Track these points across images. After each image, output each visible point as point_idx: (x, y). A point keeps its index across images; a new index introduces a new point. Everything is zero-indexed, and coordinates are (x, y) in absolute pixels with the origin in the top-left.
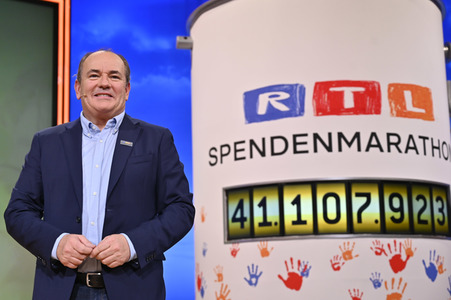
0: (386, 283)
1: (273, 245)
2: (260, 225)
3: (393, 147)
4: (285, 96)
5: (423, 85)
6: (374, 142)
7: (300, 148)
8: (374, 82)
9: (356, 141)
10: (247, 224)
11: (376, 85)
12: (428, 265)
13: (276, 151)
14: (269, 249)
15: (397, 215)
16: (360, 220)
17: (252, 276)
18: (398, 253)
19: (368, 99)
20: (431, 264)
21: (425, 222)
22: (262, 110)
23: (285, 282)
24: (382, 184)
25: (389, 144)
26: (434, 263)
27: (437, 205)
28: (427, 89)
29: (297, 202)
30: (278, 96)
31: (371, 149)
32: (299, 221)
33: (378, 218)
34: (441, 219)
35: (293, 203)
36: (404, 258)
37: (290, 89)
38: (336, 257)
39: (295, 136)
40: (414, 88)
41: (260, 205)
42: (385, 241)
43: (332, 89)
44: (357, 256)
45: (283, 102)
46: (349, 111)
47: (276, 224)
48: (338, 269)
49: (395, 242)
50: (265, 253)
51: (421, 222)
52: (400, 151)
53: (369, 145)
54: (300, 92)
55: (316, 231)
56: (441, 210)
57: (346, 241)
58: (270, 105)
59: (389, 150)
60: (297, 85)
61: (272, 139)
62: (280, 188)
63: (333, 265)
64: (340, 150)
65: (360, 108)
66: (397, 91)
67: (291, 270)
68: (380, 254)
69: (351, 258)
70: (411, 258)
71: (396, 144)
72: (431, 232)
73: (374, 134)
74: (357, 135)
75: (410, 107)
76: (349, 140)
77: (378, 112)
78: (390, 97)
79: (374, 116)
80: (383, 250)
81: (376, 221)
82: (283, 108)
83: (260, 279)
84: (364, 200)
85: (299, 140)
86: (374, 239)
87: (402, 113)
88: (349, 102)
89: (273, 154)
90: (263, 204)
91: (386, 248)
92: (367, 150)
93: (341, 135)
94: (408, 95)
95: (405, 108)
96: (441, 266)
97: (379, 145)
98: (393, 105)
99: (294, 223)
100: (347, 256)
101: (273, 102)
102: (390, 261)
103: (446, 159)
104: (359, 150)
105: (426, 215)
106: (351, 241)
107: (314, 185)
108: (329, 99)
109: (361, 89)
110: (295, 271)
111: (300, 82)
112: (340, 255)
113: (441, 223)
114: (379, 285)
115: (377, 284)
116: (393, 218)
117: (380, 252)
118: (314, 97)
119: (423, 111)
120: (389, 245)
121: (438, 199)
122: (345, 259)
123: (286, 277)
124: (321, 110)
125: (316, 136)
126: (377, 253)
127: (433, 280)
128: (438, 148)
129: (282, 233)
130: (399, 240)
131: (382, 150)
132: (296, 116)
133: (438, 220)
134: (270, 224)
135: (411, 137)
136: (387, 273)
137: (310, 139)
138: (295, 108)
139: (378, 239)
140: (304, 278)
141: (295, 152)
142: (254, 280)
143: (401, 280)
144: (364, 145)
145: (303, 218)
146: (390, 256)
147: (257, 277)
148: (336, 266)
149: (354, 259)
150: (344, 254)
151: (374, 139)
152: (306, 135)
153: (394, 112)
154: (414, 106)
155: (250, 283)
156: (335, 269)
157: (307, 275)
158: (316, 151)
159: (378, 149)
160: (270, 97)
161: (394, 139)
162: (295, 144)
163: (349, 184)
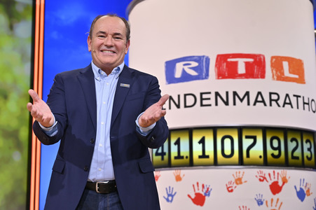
0: (267, 202)
1: (185, 172)
2: (176, 158)
3: (274, 103)
4: (195, 64)
5: (297, 57)
6: (260, 99)
7: (205, 102)
8: (260, 55)
9: (246, 98)
10: (166, 157)
11: (262, 57)
12: (298, 190)
13: (187, 105)
14: (181, 176)
15: (276, 153)
16: (248, 155)
17: (169, 195)
18: (276, 180)
19: (256, 67)
20: (301, 188)
21: (297, 158)
22: (178, 74)
23: (192, 199)
24: (265, 130)
25: (271, 100)
26: (303, 188)
27: (306, 146)
28: (301, 61)
29: (202, 141)
30: (189, 64)
31: (257, 104)
32: (204, 156)
33: (262, 154)
34: (309, 156)
35: (200, 143)
36: (280, 184)
37: (198, 59)
38: (230, 183)
39: (202, 94)
40: (290, 60)
41: (175, 144)
42: (267, 171)
43: (229, 60)
44: (246, 182)
45: (193, 69)
46: (241, 76)
47: (187, 157)
48: (232, 191)
49: (274, 172)
50: (178, 178)
51: (293, 157)
52: (279, 106)
53: (256, 101)
54: (206, 61)
55: (216, 163)
56: (309, 150)
57: (238, 171)
58: (184, 71)
59: (271, 105)
60: (204, 56)
61: (185, 95)
62: (190, 131)
63: (228, 188)
64: (235, 104)
65: (250, 74)
66: (277, 62)
67: (197, 191)
68: (263, 181)
69: (241, 183)
70: (286, 184)
71: (276, 101)
72: (302, 165)
73: (259, 93)
74: (247, 94)
75: (287, 74)
76: (241, 97)
77: (263, 77)
78: (272, 66)
79: (260, 80)
80: (265, 178)
81: (260, 157)
82: (194, 73)
83: (175, 197)
84: (251, 141)
85: (204, 96)
86: (258, 170)
87: (281, 77)
88: (241, 69)
89: (186, 106)
90: (178, 143)
91: (267, 177)
92: (255, 104)
93: (235, 94)
94: (285, 65)
95: (283, 74)
96: (308, 191)
97: (263, 101)
98: (274, 72)
99: (200, 157)
100: (238, 182)
101: (186, 68)
102: (270, 186)
103: (314, 112)
104: (249, 104)
105: (298, 153)
106: (242, 171)
107: (215, 130)
108: (227, 67)
109: (251, 60)
110: (200, 192)
111: (206, 55)
112: (233, 181)
113: (309, 159)
114: (262, 203)
115: (260, 203)
116: (273, 155)
117: (262, 179)
118: (216, 65)
119: (297, 76)
120: (269, 175)
121: (307, 141)
122: (237, 184)
123: (193, 196)
124: (221, 75)
125: (217, 94)
126: (260, 180)
127: (302, 200)
128: (308, 104)
129: (191, 164)
130: (277, 171)
131: (265, 105)
132: (203, 79)
133: (307, 157)
134: (182, 157)
135: (287, 95)
136: (267, 194)
137: (212, 96)
138: (202, 74)
139: (262, 170)
140: (207, 198)
141: (202, 105)
142: (170, 198)
143: (278, 200)
144: (252, 100)
145: (206, 154)
146: (270, 183)
147: (172, 196)
148: (230, 189)
149: (244, 184)
150: (236, 180)
151: (260, 96)
152: (210, 93)
153: (275, 77)
154: (290, 73)
155: (168, 200)
156: (229, 191)
157: (209, 195)
158: (216, 104)
159: (262, 104)
160: (184, 65)
161: (274, 97)
162: (202, 99)
163: (240, 129)
